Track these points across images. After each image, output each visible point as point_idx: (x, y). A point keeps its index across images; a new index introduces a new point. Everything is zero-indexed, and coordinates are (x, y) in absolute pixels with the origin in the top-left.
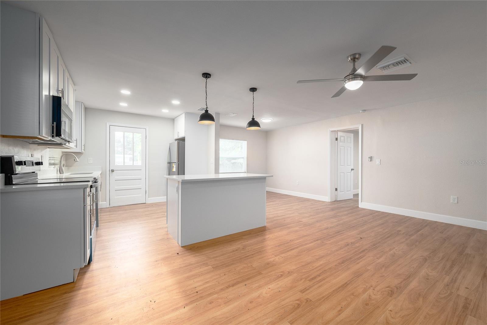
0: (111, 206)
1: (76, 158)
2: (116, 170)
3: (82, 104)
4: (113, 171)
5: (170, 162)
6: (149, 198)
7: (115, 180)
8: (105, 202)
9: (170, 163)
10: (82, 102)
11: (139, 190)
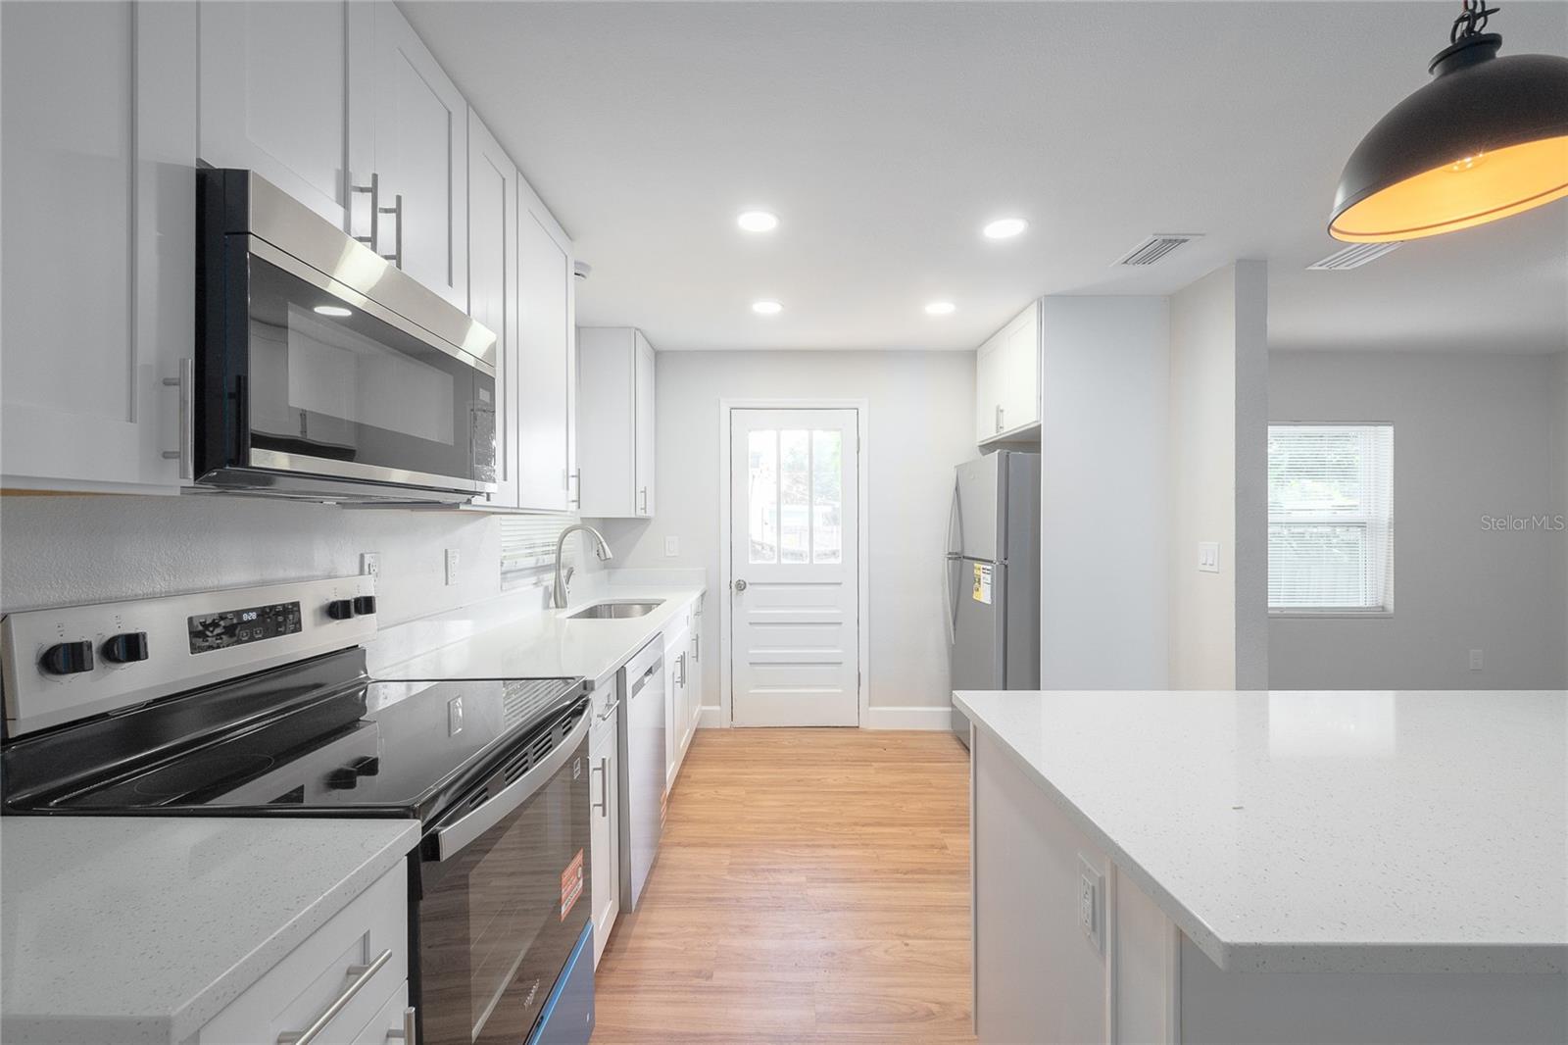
0: (737, 723)
1: (604, 544)
2: (751, 584)
3: (638, 333)
4: (741, 586)
5: (958, 550)
6: (871, 709)
7: (751, 624)
8: (717, 708)
9: (960, 560)
10: (637, 329)
11: (834, 668)
